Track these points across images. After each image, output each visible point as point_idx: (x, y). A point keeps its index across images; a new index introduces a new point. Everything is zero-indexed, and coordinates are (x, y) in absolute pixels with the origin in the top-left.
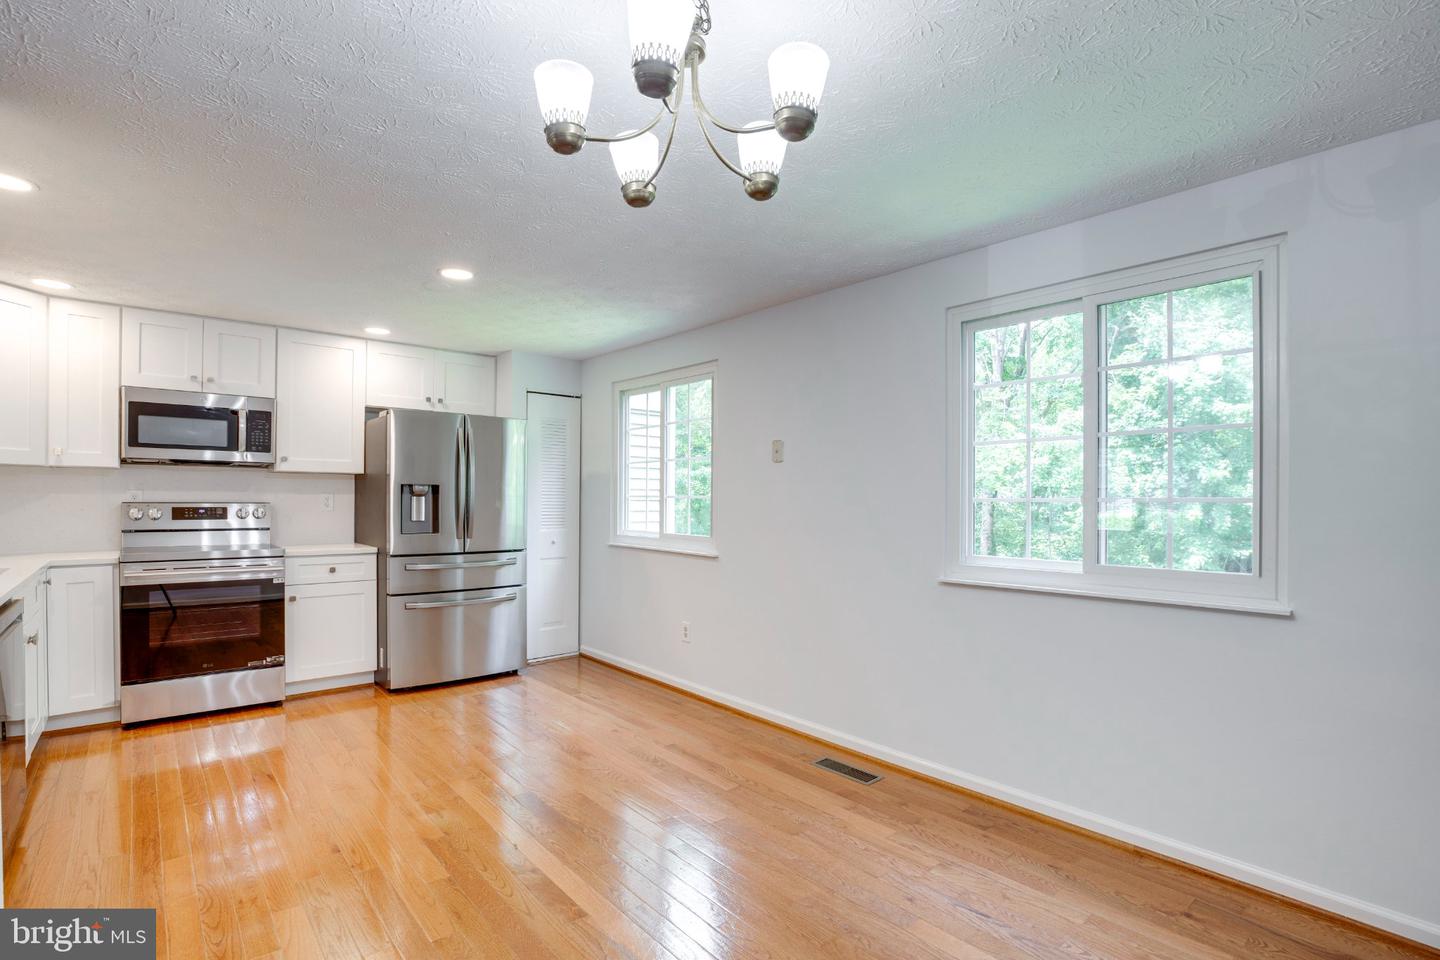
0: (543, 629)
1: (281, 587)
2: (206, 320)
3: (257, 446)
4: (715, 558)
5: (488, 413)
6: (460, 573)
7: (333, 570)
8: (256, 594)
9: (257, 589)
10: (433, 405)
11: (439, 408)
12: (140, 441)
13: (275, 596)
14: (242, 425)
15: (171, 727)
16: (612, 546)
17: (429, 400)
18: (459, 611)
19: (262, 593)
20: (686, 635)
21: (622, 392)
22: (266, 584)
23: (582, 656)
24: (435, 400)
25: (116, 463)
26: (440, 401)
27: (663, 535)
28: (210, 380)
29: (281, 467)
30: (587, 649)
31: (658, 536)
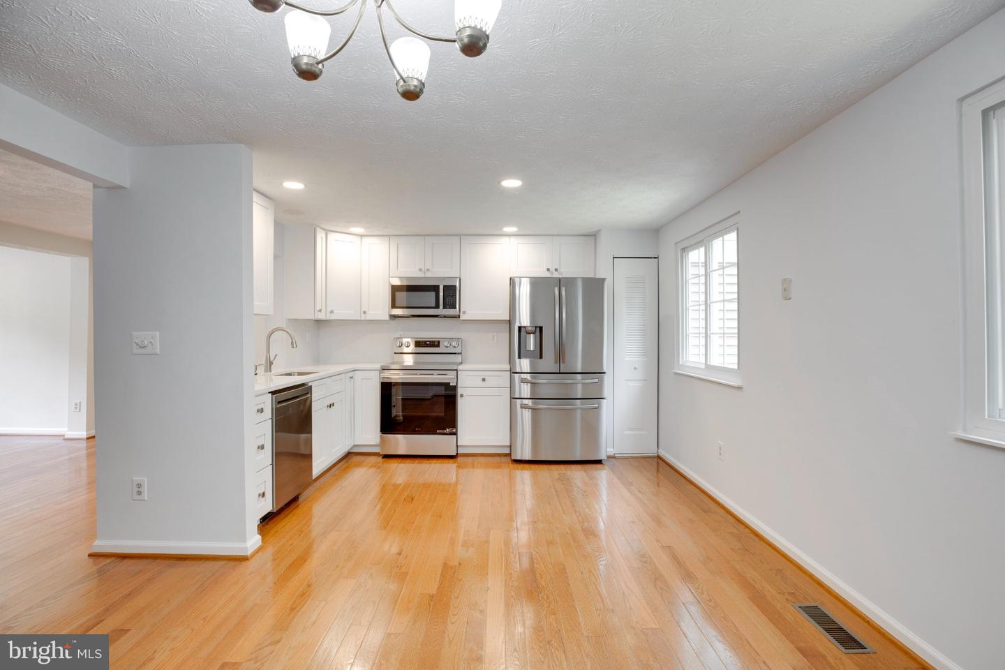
0: (626, 432)
1: (455, 388)
2: (426, 237)
3: (449, 306)
4: (740, 388)
5: (591, 275)
6: (579, 387)
7: (484, 380)
8: (442, 391)
9: (443, 388)
10: (552, 273)
11: (556, 275)
12: (397, 305)
13: (451, 393)
14: (441, 294)
15: (399, 460)
16: (676, 373)
17: (548, 270)
18: (579, 412)
19: (445, 390)
20: (720, 454)
21: (684, 250)
22: (447, 385)
23: (659, 457)
24: (552, 269)
25: (387, 318)
26: (556, 270)
27: (709, 367)
28: (428, 270)
29: (463, 317)
30: (663, 453)
31: (703, 367)
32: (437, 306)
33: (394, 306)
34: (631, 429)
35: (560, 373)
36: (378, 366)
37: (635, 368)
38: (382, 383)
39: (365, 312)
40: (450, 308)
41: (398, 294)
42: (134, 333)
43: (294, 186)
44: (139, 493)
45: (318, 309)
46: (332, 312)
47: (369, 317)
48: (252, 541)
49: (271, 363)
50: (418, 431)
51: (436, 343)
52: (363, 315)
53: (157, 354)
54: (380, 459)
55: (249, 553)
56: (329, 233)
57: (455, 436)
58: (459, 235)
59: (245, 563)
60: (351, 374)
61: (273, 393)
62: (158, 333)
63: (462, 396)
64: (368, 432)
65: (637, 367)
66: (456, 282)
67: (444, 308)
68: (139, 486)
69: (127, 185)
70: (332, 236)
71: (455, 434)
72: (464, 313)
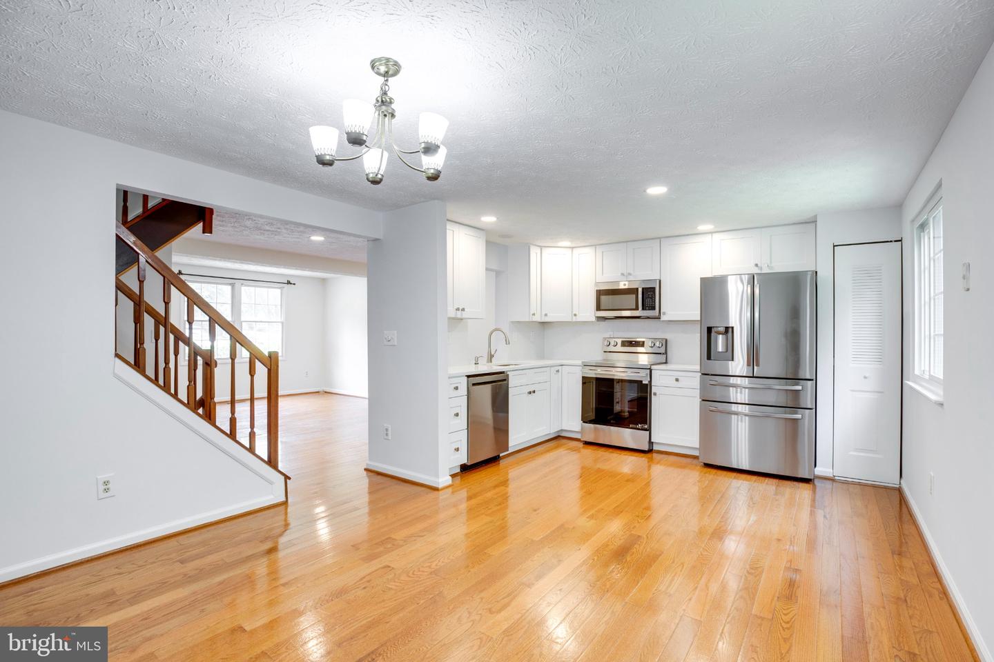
32: (637, 309)
33: (598, 308)
34: (856, 450)
35: (753, 377)
36: (579, 362)
37: (865, 377)
38: (583, 377)
39: (575, 315)
40: (649, 310)
41: (603, 298)
42: (385, 332)
43: (489, 219)
44: (387, 435)
45: (532, 313)
46: (546, 315)
47: (579, 319)
48: (444, 480)
49: (492, 356)
50: (613, 423)
51: (641, 343)
52: (574, 317)
53: (394, 346)
54: (581, 445)
55: (440, 486)
56: (543, 249)
57: (648, 432)
58: (660, 238)
59: (436, 492)
60: (557, 368)
61: (468, 377)
62: (396, 332)
63: (655, 394)
64: (571, 420)
65: (867, 375)
66: (656, 284)
67: (643, 309)
68: (387, 430)
69: (381, 237)
70: (546, 251)
71: (649, 430)
72: (664, 314)
